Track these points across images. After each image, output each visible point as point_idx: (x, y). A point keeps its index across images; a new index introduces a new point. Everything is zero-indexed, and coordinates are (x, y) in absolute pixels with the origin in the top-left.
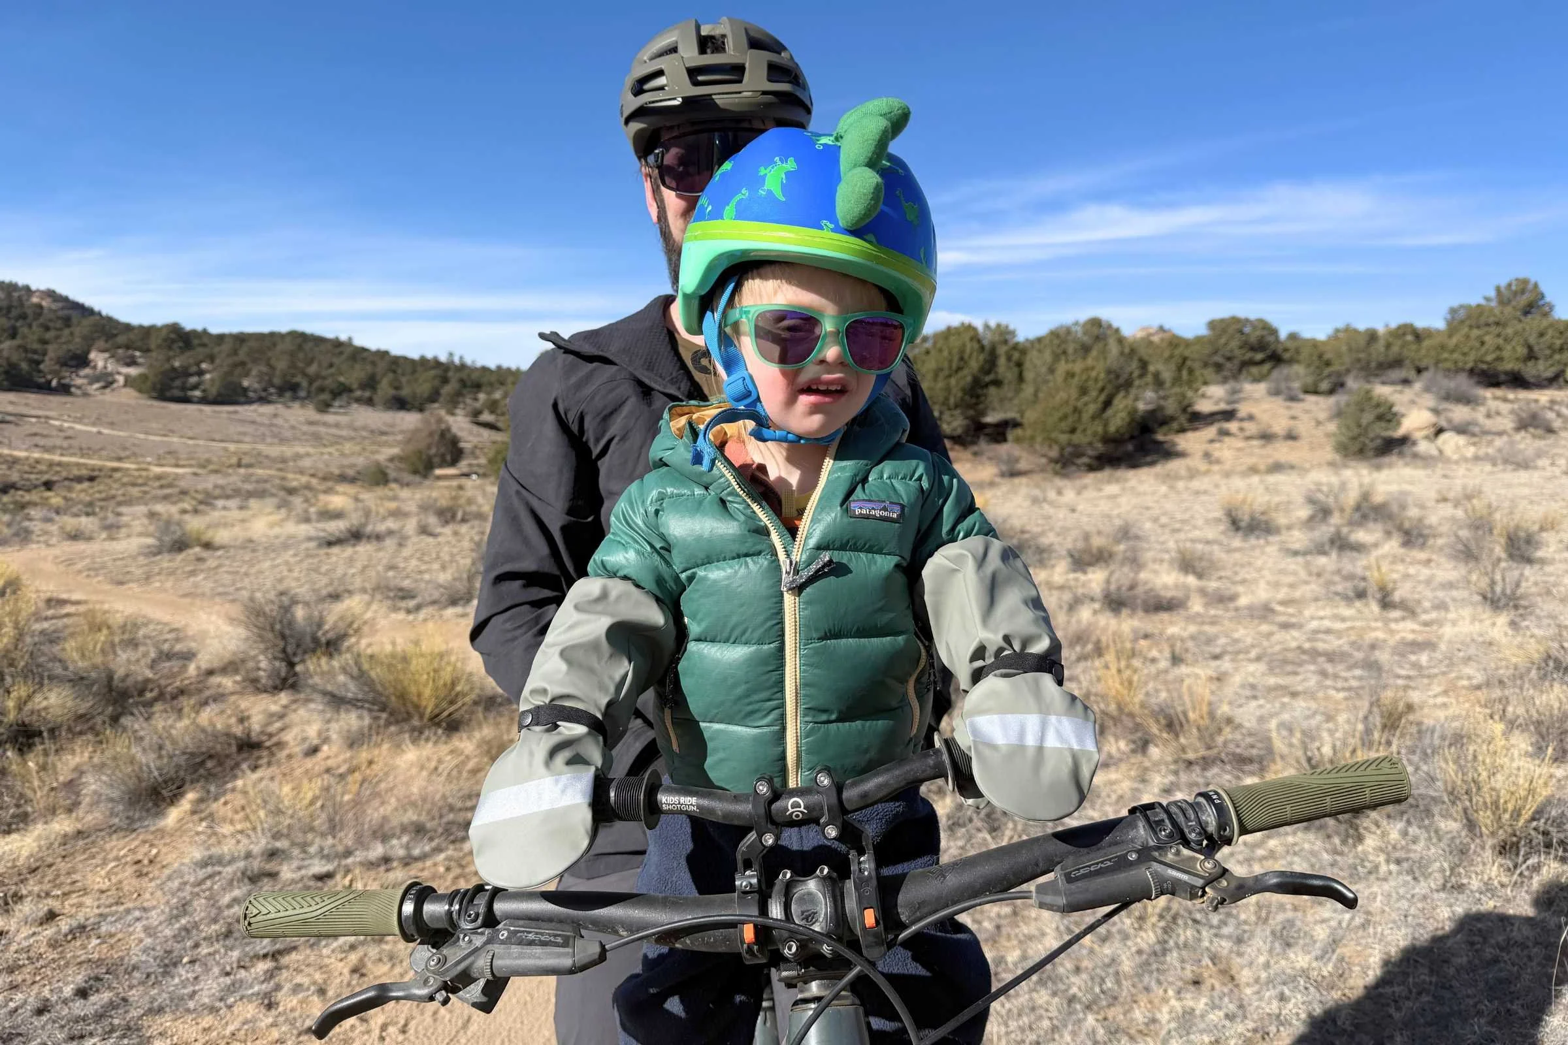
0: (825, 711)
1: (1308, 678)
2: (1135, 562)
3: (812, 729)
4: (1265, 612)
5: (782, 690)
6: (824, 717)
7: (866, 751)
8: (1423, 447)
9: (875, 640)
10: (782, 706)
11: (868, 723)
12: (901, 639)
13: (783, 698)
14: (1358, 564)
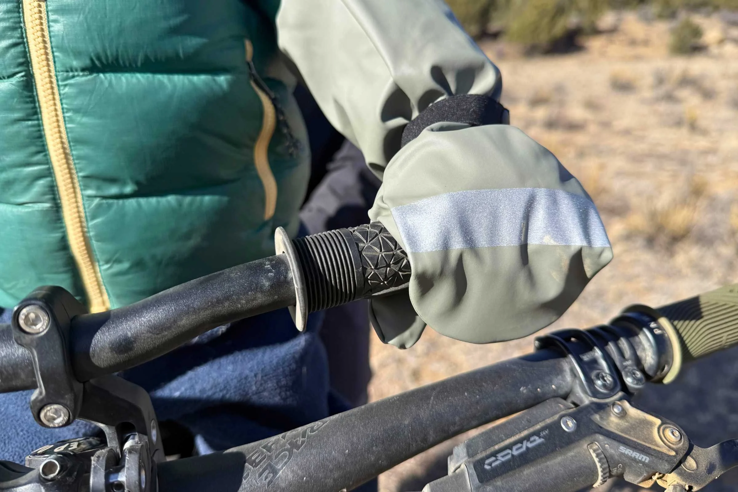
0: (113, 181)
1: (649, 167)
2: (562, 103)
3: (99, 206)
4: (627, 132)
5: (43, 149)
6: (114, 190)
7: (187, 236)
8: (714, 50)
9: (179, 79)
10: (49, 173)
11: (188, 199)
12: (222, 79)
13: (47, 161)
14: (678, 109)
